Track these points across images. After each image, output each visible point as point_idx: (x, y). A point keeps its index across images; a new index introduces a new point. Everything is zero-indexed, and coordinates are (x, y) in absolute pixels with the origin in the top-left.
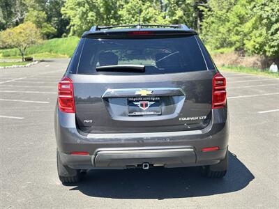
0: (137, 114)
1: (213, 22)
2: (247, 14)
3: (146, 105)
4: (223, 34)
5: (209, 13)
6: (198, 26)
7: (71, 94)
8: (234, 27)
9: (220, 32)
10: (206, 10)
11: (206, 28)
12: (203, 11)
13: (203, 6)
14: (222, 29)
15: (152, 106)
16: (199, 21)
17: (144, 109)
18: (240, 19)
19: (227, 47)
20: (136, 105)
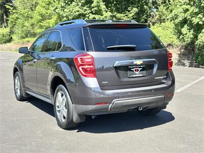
0: (134, 76)
1: (18, 18)
2: (47, 13)
3: (138, 71)
4: (28, 27)
5: (14, 11)
6: (5, 20)
7: (93, 65)
8: (37, 23)
9: (25, 26)
10: (12, 8)
11: (12, 22)
12: (9, 9)
13: (9, 5)
14: (26, 24)
15: (141, 70)
16: (5, 17)
17: (137, 73)
18: (41, 16)
19: (30, 37)
20: (133, 71)
